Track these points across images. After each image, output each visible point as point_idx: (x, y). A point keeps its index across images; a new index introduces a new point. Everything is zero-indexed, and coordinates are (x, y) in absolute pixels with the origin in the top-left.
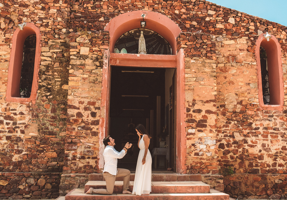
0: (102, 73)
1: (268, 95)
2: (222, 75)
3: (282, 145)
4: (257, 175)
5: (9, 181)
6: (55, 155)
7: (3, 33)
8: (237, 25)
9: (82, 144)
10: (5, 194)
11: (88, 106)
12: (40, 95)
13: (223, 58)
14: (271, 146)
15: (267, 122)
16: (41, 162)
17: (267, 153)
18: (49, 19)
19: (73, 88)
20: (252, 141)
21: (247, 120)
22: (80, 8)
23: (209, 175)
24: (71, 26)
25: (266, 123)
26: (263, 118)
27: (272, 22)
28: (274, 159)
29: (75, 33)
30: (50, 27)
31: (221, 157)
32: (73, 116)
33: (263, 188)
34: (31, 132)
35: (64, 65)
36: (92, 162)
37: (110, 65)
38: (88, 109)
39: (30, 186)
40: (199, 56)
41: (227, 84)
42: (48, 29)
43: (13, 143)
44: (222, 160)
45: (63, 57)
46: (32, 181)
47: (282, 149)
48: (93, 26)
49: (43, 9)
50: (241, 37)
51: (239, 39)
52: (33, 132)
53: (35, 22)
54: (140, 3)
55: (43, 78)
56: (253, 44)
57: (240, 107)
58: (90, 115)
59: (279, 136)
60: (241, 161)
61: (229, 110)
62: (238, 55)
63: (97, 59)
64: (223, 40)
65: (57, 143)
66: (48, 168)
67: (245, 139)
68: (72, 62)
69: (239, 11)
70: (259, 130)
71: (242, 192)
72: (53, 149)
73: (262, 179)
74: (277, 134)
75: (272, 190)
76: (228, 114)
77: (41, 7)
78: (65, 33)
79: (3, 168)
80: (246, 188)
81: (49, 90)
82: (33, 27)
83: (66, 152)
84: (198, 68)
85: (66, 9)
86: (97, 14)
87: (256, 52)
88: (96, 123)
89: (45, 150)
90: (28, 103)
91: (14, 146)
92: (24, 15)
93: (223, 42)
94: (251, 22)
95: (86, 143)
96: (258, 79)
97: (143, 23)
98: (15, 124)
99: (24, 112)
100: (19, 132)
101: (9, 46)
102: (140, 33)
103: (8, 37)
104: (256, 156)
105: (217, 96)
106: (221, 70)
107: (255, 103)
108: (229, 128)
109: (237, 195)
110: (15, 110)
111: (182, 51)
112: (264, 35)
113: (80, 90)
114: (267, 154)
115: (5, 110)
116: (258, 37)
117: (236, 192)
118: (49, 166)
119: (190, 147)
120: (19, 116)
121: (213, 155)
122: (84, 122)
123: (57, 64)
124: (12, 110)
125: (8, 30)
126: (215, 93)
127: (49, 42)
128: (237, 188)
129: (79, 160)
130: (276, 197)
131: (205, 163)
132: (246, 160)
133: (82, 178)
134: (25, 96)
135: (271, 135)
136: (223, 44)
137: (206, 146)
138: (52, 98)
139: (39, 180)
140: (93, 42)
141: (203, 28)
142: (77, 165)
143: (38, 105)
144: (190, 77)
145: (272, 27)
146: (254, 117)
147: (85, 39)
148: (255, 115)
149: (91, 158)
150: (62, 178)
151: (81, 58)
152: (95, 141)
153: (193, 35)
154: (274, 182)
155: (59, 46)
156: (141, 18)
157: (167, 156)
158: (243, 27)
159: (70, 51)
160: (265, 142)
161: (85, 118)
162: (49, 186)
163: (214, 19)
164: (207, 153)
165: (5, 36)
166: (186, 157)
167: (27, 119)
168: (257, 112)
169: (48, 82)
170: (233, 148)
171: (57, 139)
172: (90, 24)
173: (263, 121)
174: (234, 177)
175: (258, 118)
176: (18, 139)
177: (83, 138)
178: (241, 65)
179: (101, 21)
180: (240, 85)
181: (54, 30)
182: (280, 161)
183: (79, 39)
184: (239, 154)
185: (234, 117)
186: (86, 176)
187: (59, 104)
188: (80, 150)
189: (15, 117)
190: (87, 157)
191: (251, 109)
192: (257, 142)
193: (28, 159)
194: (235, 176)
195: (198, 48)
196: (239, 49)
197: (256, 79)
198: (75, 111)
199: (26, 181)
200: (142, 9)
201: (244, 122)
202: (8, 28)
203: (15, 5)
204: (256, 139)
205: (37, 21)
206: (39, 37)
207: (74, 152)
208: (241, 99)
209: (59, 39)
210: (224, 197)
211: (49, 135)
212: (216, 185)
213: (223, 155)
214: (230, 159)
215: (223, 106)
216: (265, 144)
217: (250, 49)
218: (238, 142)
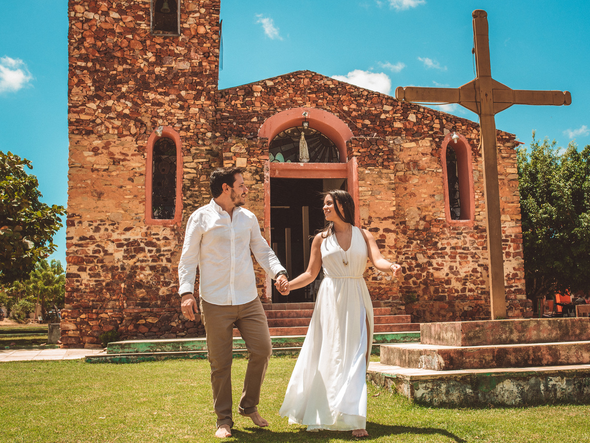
0: (263, 188)
1: (459, 207)
2: (402, 186)
3: (473, 267)
5: (159, 318)
7: (134, 139)
8: (418, 124)
10: (155, 332)
12: (187, 215)
13: (403, 165)
14: (460, 268)
15: (455, 240)
17: (455, 276)
18: (190, 121)
20: (437, 264)
21: (431, 238)
22: (227, 106)
23: (389, 302)
24: (218, 129)
25: (453, 242)
26: (450, 236)
27: (461, 118)
28: (463, 284)
30: (192, 131)
31: (402, 283)
33: (451, 316)
39: (183, 323)
40: (374, 165)
41: (408, 196)
42: (189, 134)
43: (158, 274)
44: (403, 286)
45: (210, 168)
47: (473, 271)
48: (244, 129)
49: (181, 108)
50: (424, 138)
51: (421, 140)
53: (173, 125)
54: (301, 98)
55: (188, 195)
56: (438, 146)
57: (423, 224)
59: (469, 256)
60: (425, 286)
61: (411, 228)
62: (421, 161)
63: (257, 172)
64: (402, 142)
67: (429, 261)
69: (421, 106)
70: (445, 251)
73: (449, 306)
74: (467, 254)
75: (461, 318)
76: (409, 232)
77: (179, 105)
78: (210, 138)
79: (150, 304)
82: (171, 132)
84: (373, 180)
85: (210, 108)
86: (249, 113)
91: (159, 277)
92: (158, 116)
93: (402, 145)
94: (436, 119)
96: (444, 190)
97: (306, 125)
98: (158, 251)
99: (168, 237)
100: (165, 260)
101: (143, 156)
103: (142, 145)
104: (443, 280)
105: (397, 211)
106: (400, 179)
107: (441, 219)
108: (411, 249)
110: (158, 235)
111: (354, 159)
112: (451, 135)
114: (455, 278)
115: (145, 234)
116: (444, 137)
120: (162, 242)
121: (392, 279)
123: (203, 178)
124: (154, 234)
126: (394, 209)
127: (191, 150)
128: (421, 317)
131: (385, 288)
132: (431, 285)
135: (459, 256)
136: (402, 148)
140: (251, 151)
144: (364, 190)
146: (439, 235)
147: (241, 148)
148: (441, 232)
153: (367, 140)
154: (462, 309)
155: (205, 154)
156: (303, 117)
158: (426, 125)
159: (225, 163)
160: (453, 264)
163: (391, 116)
164: (386, 277)
165: (137, 144)
167: (173, 244)
168: (443, 230)
169: (195, 199)
170: (415, 272)
172: (241, 126)
173: (450, 239)
174: (417, 306)
175: (445, 236)
176: (164, 269)
178: (424, 173)
179: (253, 122)
180: (423, 198)
181: (197, 135)
182: (470, 285)
184: (423, 279)
185: (417, 235)
189: (158, 242)
191: (437, 226)
192: (443, 264)
194: (418, 304)
195: (374, 156)
196: (422, 153)
197: (441, 190)
199: (179, 317)
200: (302, 105)
201: (428, 241)
202: (140, 134)
203: (146, 104)
204: (442, 261)
205: (175, 124)
206: (179, 144)
208: (424, 214)
209: (204, 146)
213: (404, 281)
214: (412, 285)
215: (404, 223)
216: (453, 266)
217: (435, 153)
218: (421, 265)
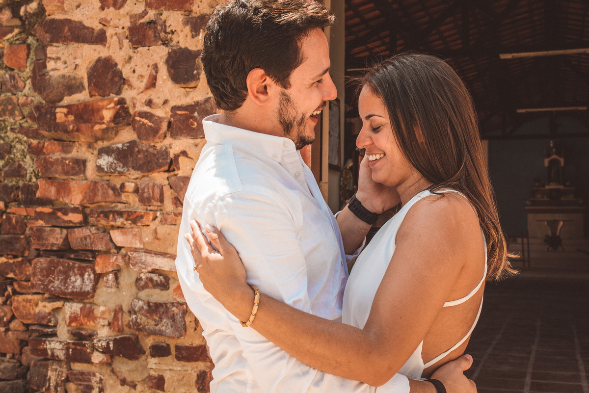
9: (121, 262)
11: (151, 14)
32: (72, 87)
38: (151, 33)
58: (163, 73)
95: (143, 256)
122: (132, 122)
129: (109, 364)
149: (173, 350)
177: (128, 224)
188: (112, 300)
190: (148, 342)
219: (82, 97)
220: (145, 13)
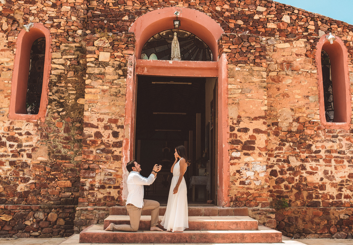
0: (126, 83)
1: (332, 110)
2: (274, 86)
3: (349, 172)
4: (318, 209)
5: (13, 216)
6: (68, 183)
7: (5, 35)
8: (293, 25)
9: (101, 171)
10: (8, 231)
11: (109, 124)
12: (51, 111)
13: (276, 65)
14: (335, 173)
15: (331, 144)
16: (52, 192)
17: (330, 181)
18: (62, 18)
19: (90, 102)
20: (311, 167)
21: (305, 141)
22: (99, 4)
23: (258, 209)
24: (89, 26)
25: (328, 145)
26: (325, 139)
27: (337, 20)
28: (338, 190)
29: (93, 35)
30: (63, 28)
31: (273, 187)
32: (90, 136)
33: (325, 225)
34: (40, 156)
35: (79, 74)
36: (114, 193)
37: (136, 75)
38: (109, 127)
39: (38, 222)
40: (245, 62)
41: (280, 97)
42: (59, 31)
43: (17, 170)
44: (274, 190)
45: (78, 65)
46: (40, 215)
47: (349, 176)
48: (115, 26)
49: (54, 6)
50: (299, 39)
51: (295, 41)
52: (42, 156)
53: (44, 22)
55: (54, 91)
56: (313, 47)
57: (297, 126)
58: (111, 135)
59: (345, 160)
60: (297, 191)
61: (283, 129)
62: (295, 61)
63: (120, 67)
64: (275, 42)
65: (72, 170)
66: (60, 200)
67: (303, 165)
68: (89, 70)
69: (296, 7)
70: (320, 154)
71: (299, 230)
72: (66, 177)
73: (323, 213)
74: (343, 158)
75: (336, 227)
76: (282, 134)
77: (51, 3)
78: (80, 36)
79: (6, 200)
80: (303, 224)
81: (61, 105)
82: (41, 28)
83: (82, 180)
84: (244, 78)
85: (82, 6)
86: (120, 11)
87: (317, 58)
88: (119, 145)
89: (57, 178)
90: (35, 121)
91: (19, 173)
92: (30, 14)
93: (276, 45)
94: (311, 20)
95: (107, 170)
96: (319, 91)
97: (177, 23)
98: (20, 146)
99: (31, 132)
100: (25, 156)
101: (12, 52)
102: (173, 35)
103: (12, 41)
104: (317, 185)
105: (269, 111)
106: (273, 80)
107: (316, 121)
108: (283, 152)
109: (293, 233)
110: (20, 130)
111: (224, 56)
112: (327, 36)
113: (99, 104)
114: (330, 183)
115: (8, 129)
116: (319, 38)
117: (292, 229)
118: (62, 198)
119: (234, 174)
120: (25, 137)
121: (262, 184)
122: (104, 144)
123: (71, 74)
124: (17, 129)
125: (12, 32)
126: (266, 108)
127: (61, 46)
128: (293, 224)
129: (98, 190)
130: (341, 236)
131: (253, 194)
132: (304, 190)
133: (102, 212)
134: (32, 113)
135: (335, 160)
136: (275, 48)
137: (254, 173)
138: (65, 115)
139: (49, 215)
140: (115, 46)
141: (251, 28)
142: (95, 196)
143: (48, 123)
144: (234, 88)
145: (336, 26)
146: (313, 138)
147: (105, 42)
148: (315, 135)
149: (113, 187)
150: (77, 212)
151: (100, 66)
152: (117, 166)
153: (238, 36)
154: (338, 217)
155: (74, 51)
156: (174, 16)
157: (207, 186)
158: (301, 26)
159: (87, 57)
160: (328, 168)
161: (105, 139)
162: (62, 222)
163: (264, 17)
164: (255, 182)
165: (7, 39)
166: (229, 187)
167: (35, 140)
168: (317, 132)
169: (61, 95)
170: (288, 175)
171: (71, 165)
172: (112, 24)
173: (325, 143)
174: (289, 212)
175: (319, 139)
176: (23, 165)
177: (103, 164)
178: (298, 74)
179: (125, 21)
180: (297, 99)
181: (67, 32)
182: (346, 191)
183: (98, 43)
184: (295, 183)
185: (290, 137)
186: (107, 209)
187: (74, 122)
188: (99, 178)
189: (20, 137)
190: (107, 186)
191: (311, 128)
192: (317, 168)
193: (36, 189)
194: (290, 210)
195: (245, 53)
196: (296, 54)
197: (316, 91)
198: (93, 131)
199: (33, 215)
200: (175, 5)
201: (301, 143)
202: (12, 30)
203: (19, 2)
204: (316, 165)
205: (46, 21)
206: (49, 41)
207: (91, 180)
208: (297, 115)
209: (74, 43)
210: (275, 235)
211: (62, 159)
212: (266, 221)
213: (275, 185)
214: (284, 190)
215: (276, 124)
216: (328, 171)
217: (309, 54)
218: (294, 168)
219: (93, 138)
220: (107, 123)
